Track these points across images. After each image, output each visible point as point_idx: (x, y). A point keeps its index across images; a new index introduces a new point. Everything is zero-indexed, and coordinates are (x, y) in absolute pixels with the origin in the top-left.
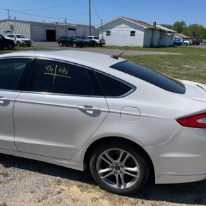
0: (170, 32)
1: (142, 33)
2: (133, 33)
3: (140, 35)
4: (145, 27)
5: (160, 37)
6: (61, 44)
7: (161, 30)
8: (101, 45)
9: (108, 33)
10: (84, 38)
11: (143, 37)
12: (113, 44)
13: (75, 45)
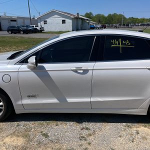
0: (87, 20)
1: (71, 21)
2: (64, 22)
3: (69, 22)
4: (72, 17)
5: (82, 24)
6: (10, 32)
7: (82, 19)
8: (41, 31)
9: (45, 22)
10: (27, 26)
11: (71, 24)
12: (49, 30)
13: (22, 32)
